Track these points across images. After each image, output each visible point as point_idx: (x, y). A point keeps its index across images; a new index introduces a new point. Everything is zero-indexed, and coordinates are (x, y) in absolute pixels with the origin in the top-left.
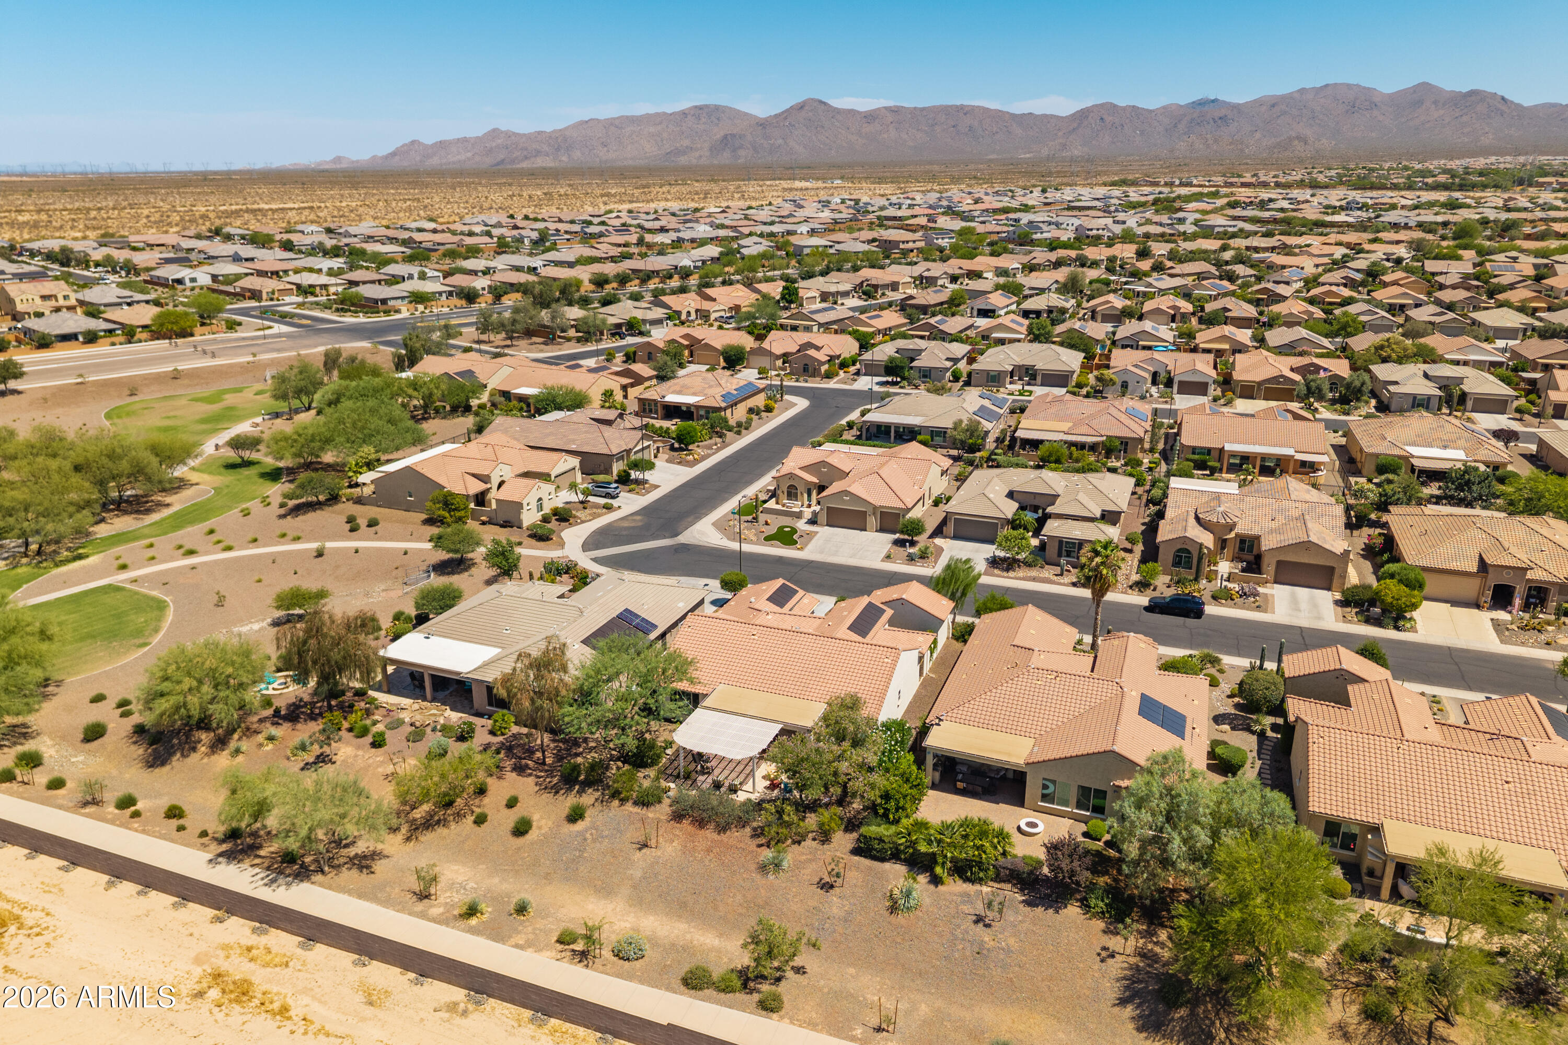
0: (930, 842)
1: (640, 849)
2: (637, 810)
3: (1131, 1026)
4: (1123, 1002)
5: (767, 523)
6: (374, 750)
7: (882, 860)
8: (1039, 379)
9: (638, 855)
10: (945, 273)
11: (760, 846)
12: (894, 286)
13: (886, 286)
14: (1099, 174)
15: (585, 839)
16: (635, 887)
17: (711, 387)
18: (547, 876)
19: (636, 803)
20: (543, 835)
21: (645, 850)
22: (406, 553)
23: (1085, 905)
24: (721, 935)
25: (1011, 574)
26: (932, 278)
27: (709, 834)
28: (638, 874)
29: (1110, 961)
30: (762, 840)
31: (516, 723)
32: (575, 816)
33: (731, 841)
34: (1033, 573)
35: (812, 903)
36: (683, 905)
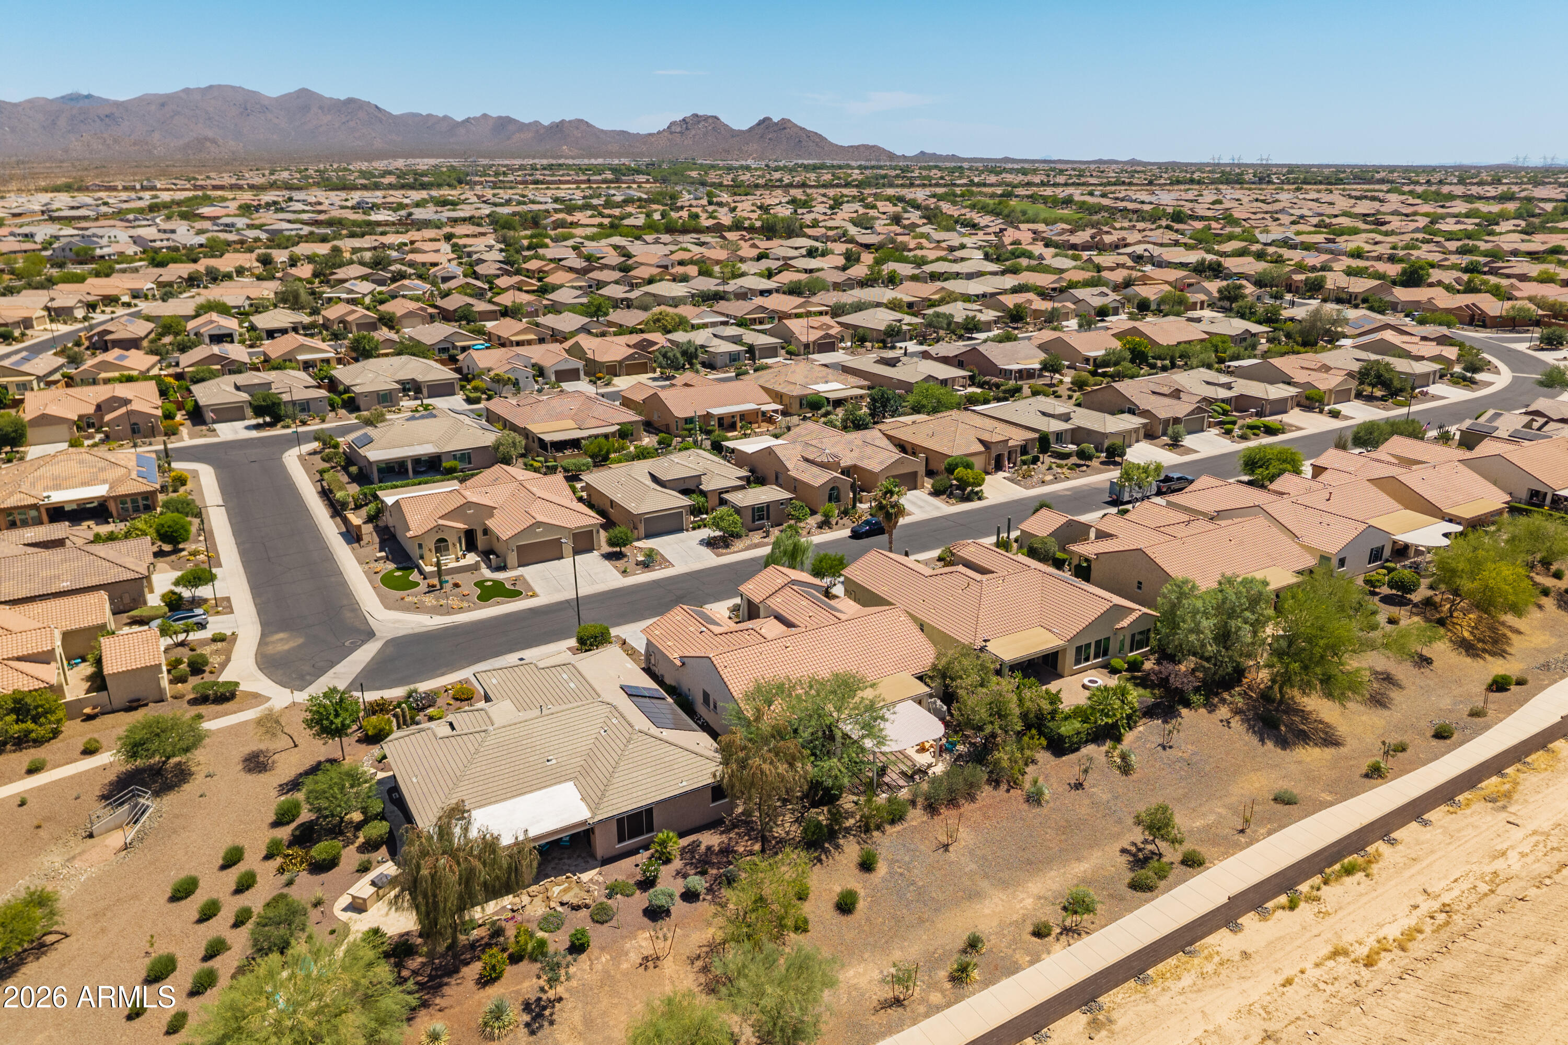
0: (1107, 715)
1: (947, 850)
2: (898, 827)
3: (1279, 751)
4: (1262, 740)
5: (456, 585)
6: (584, 956)
7: (1077, 749)
8: (425, 391)
9: (952, 855)
10: (80, 301)
11: (1008, 791)
12: (27, 323)
13: (17, 324)
14: (34, 176)
15: (901, 874)
16: (986, 876)
17: (102, 470)
18: (921, 921)
19: (893, 822)
20: (867, 896)
21: (951, 848)
22: (22, 804)
23: (1187, 704)
24: (1078, 860)
25: (733, 549)
26: (63, 309)
27: (967, 807)
28: (973, 866)
29: (1232, 725)
30: (1004, 787)
31: (681, 835)
32: (867, 866)
33: (988, 801)
34: (746, 542)
35: (1087, 801)
36: (1030, 862)
